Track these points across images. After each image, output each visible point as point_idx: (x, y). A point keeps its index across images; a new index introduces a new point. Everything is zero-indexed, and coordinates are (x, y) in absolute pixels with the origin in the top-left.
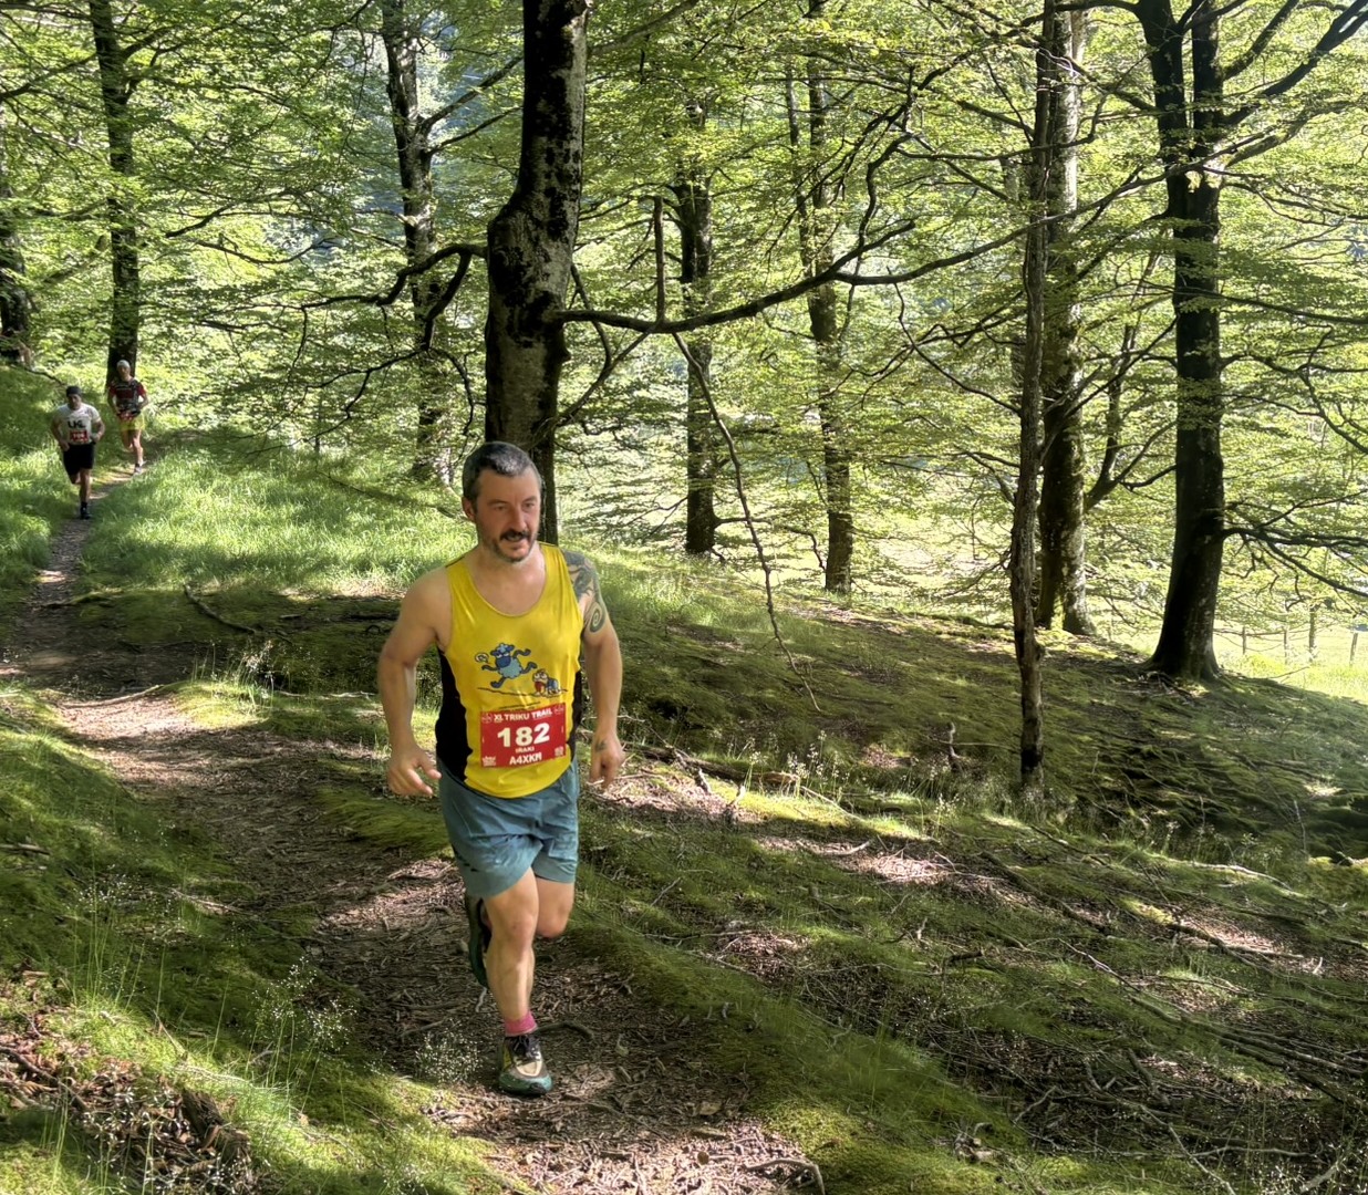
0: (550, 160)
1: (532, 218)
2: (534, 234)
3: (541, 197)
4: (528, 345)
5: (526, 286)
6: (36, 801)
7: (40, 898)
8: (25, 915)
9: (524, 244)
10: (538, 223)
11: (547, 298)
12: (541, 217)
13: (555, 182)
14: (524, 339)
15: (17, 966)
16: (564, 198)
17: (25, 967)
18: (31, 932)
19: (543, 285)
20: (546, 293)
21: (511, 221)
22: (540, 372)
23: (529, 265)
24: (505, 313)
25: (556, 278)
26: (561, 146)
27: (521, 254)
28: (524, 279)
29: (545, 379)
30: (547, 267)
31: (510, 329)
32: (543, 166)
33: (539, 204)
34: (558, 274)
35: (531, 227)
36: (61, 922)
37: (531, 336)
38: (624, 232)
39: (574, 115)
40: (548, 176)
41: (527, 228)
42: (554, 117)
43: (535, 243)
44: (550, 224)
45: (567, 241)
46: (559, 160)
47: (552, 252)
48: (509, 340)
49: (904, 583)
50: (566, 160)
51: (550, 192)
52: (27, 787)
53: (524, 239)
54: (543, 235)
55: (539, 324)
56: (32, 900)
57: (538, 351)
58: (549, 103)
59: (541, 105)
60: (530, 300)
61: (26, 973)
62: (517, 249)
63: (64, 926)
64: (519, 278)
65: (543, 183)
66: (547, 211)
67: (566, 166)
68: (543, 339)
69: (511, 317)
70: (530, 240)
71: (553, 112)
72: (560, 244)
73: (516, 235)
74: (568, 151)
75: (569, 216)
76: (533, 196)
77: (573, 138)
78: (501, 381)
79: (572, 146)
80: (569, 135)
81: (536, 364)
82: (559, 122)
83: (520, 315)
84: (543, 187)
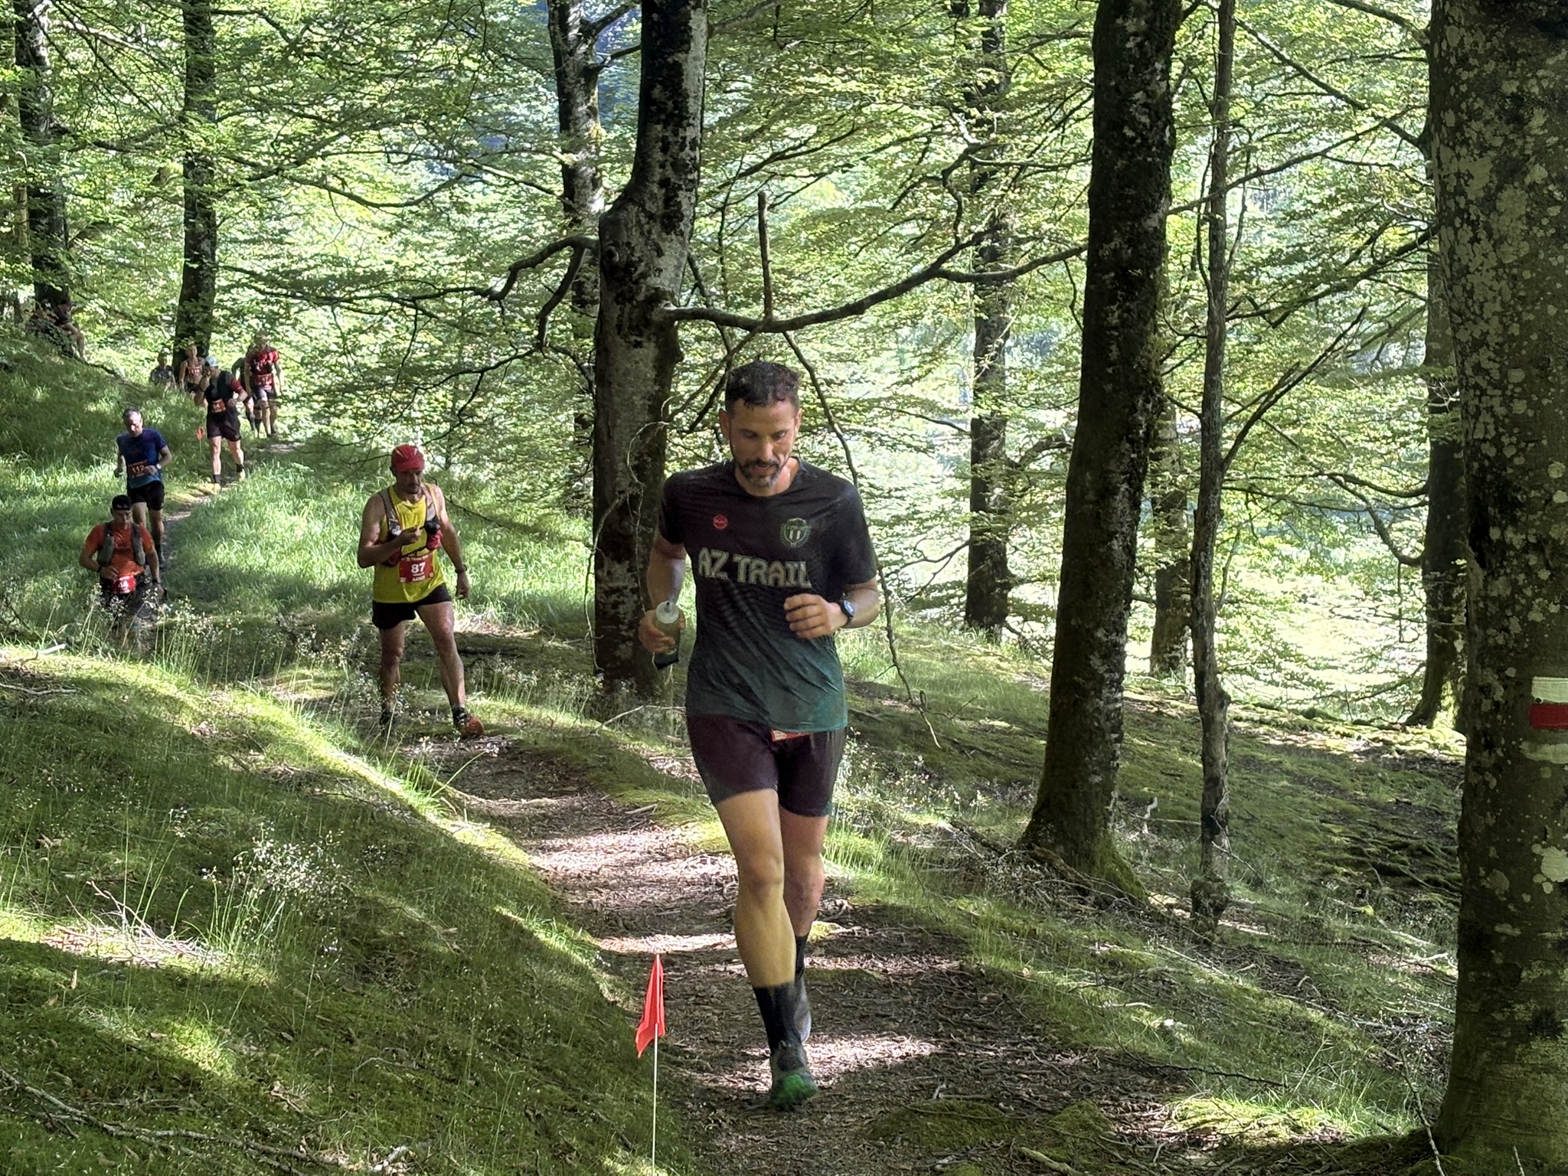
0: (665, 150)
1: (644, 210)
2: (646, 227)
3: (655, 188)
4: (638, 345)
5: (636, 282)
9: (636, 240)
10: (651, 217)
11: (657, 296)
12: (654, 210)
13: (670, 172)
14: (633, 338)
16: (680, 188)
19: (654, 281)
20: (657, 289)
21: (623, 215)
22: (651, 374)
23: (641, 260)
24: (615, 312)
25: (669, 273)
26: (676, 135)
27: (633, 249)
28: (635, 276)
29: (656, 382)
30: (661, 262)
31: (619, 327)
32: (658, 156)
33: (653, 196)
34: (671, 269)
35: (643, 220)
37: (640, 335)
39: (691, 101)
40: (662, 166)
41: (639, 222)
42: (670, 103)
43: (647, 237)
44: (663, 217)
45: (682, 234)
46: (675, 149)
47: (665, 246)
48: (618, 339)
50: (682, 149)
51: (664, 183)
53: (635, 232)
54: (656, 229)
55: (648, 323)
57: (649, 351)
58: (665, 88)
59: (657, 92)
60: (641, 297)
62: (628, 244)
64: (630, 274)
65: (657, 174)
66: (660, 203)
67: (683, 155)
68: (654, 338)
69: (621, 315)
70: (642, 234)
71: (669, 99)
72: (673, 236)
73: (627, 229)
74: (684, 138)
75: (684, 207)
76: (646, 187)
77: (689, 125)
78: (610, 383)
79: (688, 133)
80: (685, 122)
81: (646, 365)
82: (675, 108)
83: (630, 313)
84: (657, 178)
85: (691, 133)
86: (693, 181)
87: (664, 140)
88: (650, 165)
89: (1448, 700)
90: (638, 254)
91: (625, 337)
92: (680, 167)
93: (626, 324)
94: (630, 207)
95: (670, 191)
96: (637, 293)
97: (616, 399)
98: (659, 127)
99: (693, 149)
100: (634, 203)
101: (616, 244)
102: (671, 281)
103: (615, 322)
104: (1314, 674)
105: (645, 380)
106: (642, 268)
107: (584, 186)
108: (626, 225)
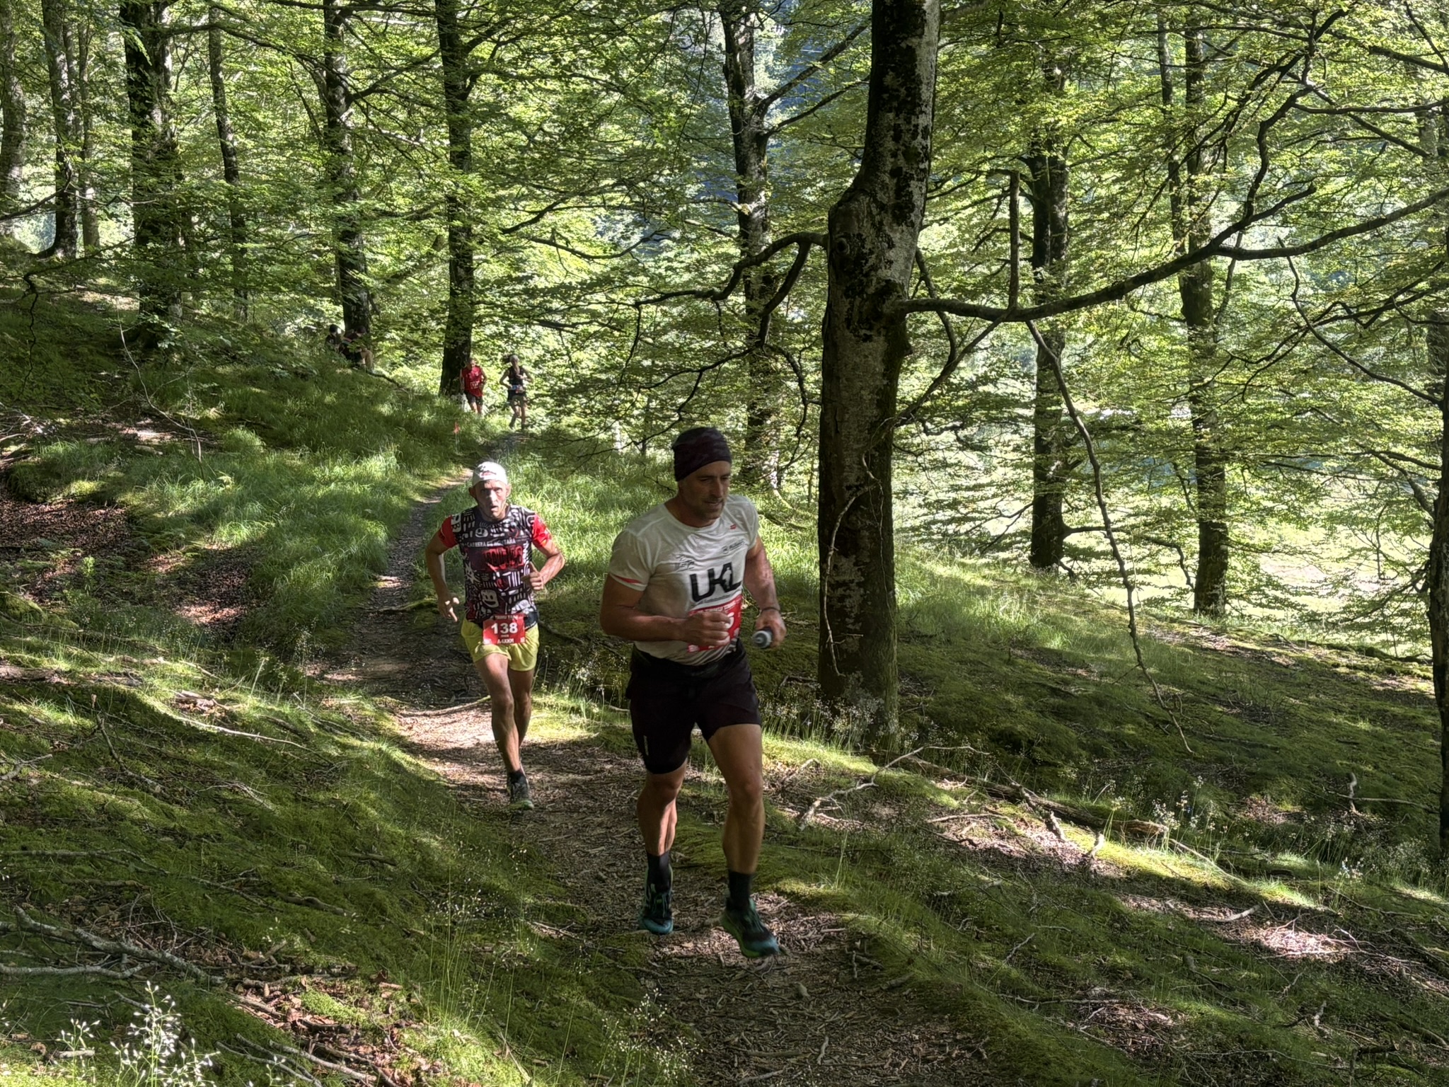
0: (896, 138)
1: (875, 201)
2: (878, 218)
3: (886, 178)
4: (867, 338)
5: (867, 275)
6: (381, 811)
7: (390, 911)
8: (377, 925)
9: (867, 231)
10: (882, 207)
11: (889, 288)
12: (885, 201)
13: (901, 161)
14: (863, 332)
15: (374, 977)
16: (912, 177)
17: (381, 979)
18: (383, 944)
19: (885, 273)
20: (888, 281)
21: (854, 205)
22: (880, 368)
23: (871, 252)
24: (845, 305)
25: (899, 266)
26: (909, 123)
27: (863, 241)
28: (866, 268)
29: (884, 375)
30: (891, 254)
31: (848, 321)
32: (890, 144)
33: (884, 186)
34: (901, 261)
35: (875, 211)
36: (409, 935)
37: (870, 329)
38: (970, 211)
39: (924, 87)
40: (894, 155)
41: (870, 213)
42: (903, 90)
43: (879, 228)
44: (895, 206)
45: (912, 224)
46: (906, 137)
47: (896, 237)
48: (847, 333)
49: (1293, 606)
50: (914, 137)
51: (895, 172)
52: (372, 796)
53: (866, 224)
54: (888, 219)
55: (878, 316)
56: (383, 912)
57: (878, 345)
58: (898, 75)
59: (889, 79)
60: (871, 290)
61: (383, 985)
62: (860, 235)
63: (412, 940)
64: (861, 266)
65: (889, 163)
66: (892, 193)
67: (915, 143)
68: (883, 332)
69: (851, 309)
70: (873, 225)
71: (902, 85)
72: (904, 228)
73: (858, 221)
74: (916, 126)
75: (916, 197)
76: (877, 177)
77: (922, 112)
78: (838, 378)
79: (920, 121)
80: (918, 109)
81: (875, 359)
82: (907, 96)
83: (861, 307)
84: (888, 167)
85: (923, 121)
86: (924, 170)
87: (896, 128)
88: (880, 155)
90: (868, 246)
91: (854, 331)
92: (912, 156)
93: (856, 318)
94: (862, 197)
95: (902, 181)
96: (868, 286)
97: (843, 395)
98: (891, 115)
99: (924, 138)
100: (866, 193)
101: (847, 236)
102: (902, 273)
103: (844, 316)
105: (874, 374)
106: (872, 260)
107: (756, 230)
108: (857, 216)
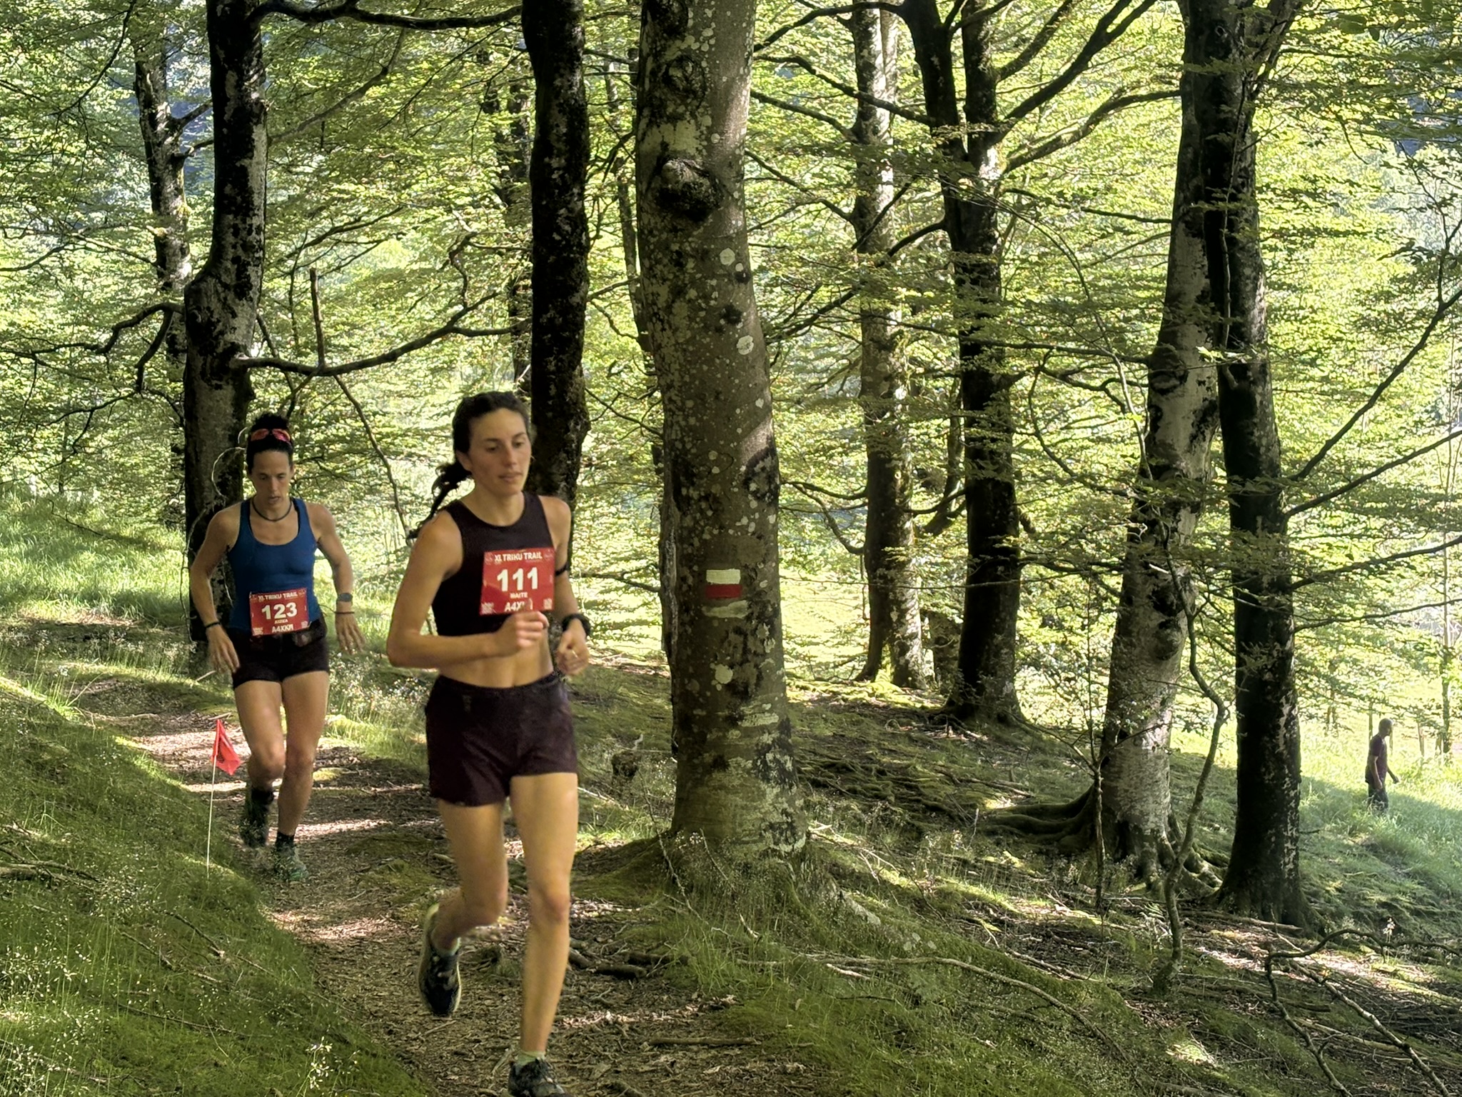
0: (236, 234)
1: (220, 282)
2: (222, 295)
3: (229, 265)
4: (219, 387)
5: (216, 338)
9: (215, 305)
10: (226, 286)
11: (235, 348)
12: (228, 282)
13: (240, 252)
14: (214, 382)
16: (249, 264)
19: (230, 337)
20: (233, 343)
21: (203, 285)
22: (230, 410)
23: (219, 321)
24: (199, 362)
25: (242, 330)
26: (244, 222)
27: (212, 312)
28: (215, 333)
30: (234, 322)
31: (203, 374)
32: (230, 239)
33: (227, 270)
34: (244, 327)
35: (220, 289)
37: (221, 380)
39: (256, 196)
40: (234, 247)
41: (217, 291)
42: (239, 198)
43: (224, 302)
44: (236, 286)
45: (251, 300)
46: (244, 233)
47: (238, 309)
48: (203, 384)
50: (250, 233)
51: (236, 260)
53: (214, 300)
54: (231, 296)
55: (226, 370)
57: (227, 392)
58: (234, 187)
59: (230, 189)
60: (220, 350)
62: (208, 308)
64: (211, 331)
65: (230, 253)
66: (233, 276)
67: (250, 238)
68: (231, 382)
69: (205, 364)
70: (219, 300)
71: (238, 195)
72: (245, 302)
73: (207, 297)
74: (251, 225)
75: (253, 277)
76: (222, 264)
77: (255, 214)
78: (197, 418)
79: (254, 221)
80: (251, 213)
81: (225, 403)
82: (243, 202)
83: (212, 362)
84: (230, 256)
85: (256, 221)
86: (259, 258)
87: (235, 227)
88: (223, 247)
89: (886, 659)
90: (216, 316)
91: (208, 381)
92: (248, 248)
93: (208, 371)
94: (209, 279)
95: (242, 267)
96: (217, 347)
97: (202, 430)
98: (231, 217)
99: (258, 233)
100: (212, 276)
101: (199, 309)
102: (244, 336)
103: (199, 370)
104: (800, 650)
105: (225, 415)
106: (220, 327)
107: (174, 254)
108: (206, 293)
